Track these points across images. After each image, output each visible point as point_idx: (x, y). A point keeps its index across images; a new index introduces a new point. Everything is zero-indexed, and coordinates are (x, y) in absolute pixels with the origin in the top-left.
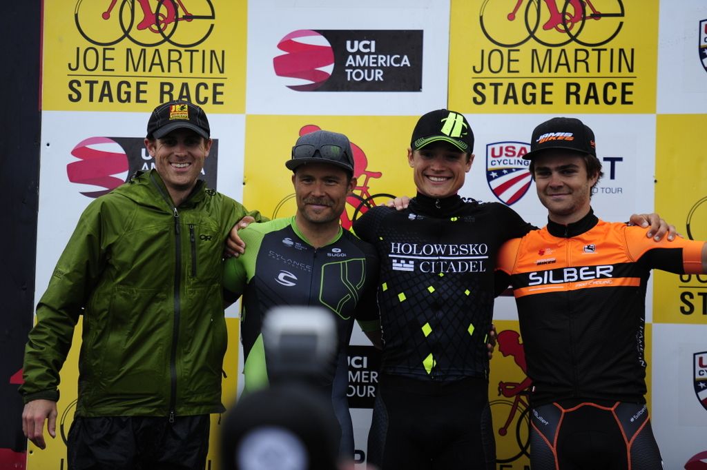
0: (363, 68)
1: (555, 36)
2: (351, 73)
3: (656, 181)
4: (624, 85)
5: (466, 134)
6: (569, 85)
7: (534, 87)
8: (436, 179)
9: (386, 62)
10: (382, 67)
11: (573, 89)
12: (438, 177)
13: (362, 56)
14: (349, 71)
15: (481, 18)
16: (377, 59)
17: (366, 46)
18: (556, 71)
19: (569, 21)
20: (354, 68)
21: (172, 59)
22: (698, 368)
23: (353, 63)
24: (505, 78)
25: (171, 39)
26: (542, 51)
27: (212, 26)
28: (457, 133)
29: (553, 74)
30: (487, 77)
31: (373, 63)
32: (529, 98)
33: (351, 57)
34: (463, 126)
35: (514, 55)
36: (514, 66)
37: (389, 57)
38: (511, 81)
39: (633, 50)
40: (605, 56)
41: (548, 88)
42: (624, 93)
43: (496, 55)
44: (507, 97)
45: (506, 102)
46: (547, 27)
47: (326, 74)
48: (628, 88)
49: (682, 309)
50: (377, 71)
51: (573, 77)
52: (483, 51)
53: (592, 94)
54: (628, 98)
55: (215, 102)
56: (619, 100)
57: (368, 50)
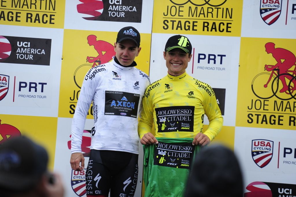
0: (116, 11)
2: (111, 13)
3: (239, 66)
4: (228, 24)
6: (204, 23)
7: (189, 23)
9: (126, 9)
10: (124, 11)
11: (206, 24)
13: (116, 6)
14: (110, 12)
16: (122, 7)
17: (117, 2)
18: (199, 16)
20: (112, 11)
21: (32, 3)
22: (254, 146)
23: (112, 9)
24: (177, 19)
26: (193, 7)
29: (198, 18)
30: (169, 18)
31: (120, 9)
32: (187, 28)
33: (111, 6)
34: (187, 42)
36: (181, 14)
37: (127, 7)
38: (180, 20)
39: (232, 9)
40: (220, 11)
42: (228, 27)
43: (174, 9)
44: (178, 27)
45: (177, 29)
48: (229, 25)
49: (248, 121)
50: (122, 13)
51: (206, 19)
52: (168, 6)
53: (214, 27)
54: (229, 29)
55: (50, 23)
56: (225, 30)
57: (118, 4)
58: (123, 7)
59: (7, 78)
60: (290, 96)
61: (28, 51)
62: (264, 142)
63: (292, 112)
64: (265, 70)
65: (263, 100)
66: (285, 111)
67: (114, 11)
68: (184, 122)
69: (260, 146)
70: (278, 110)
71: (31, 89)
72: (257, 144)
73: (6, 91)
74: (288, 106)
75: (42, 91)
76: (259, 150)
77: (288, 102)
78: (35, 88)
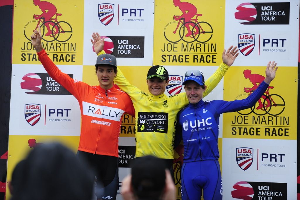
0: (124, 50)
1: (189, 39)
2: (120, 51)
3: (224, 89)
4: (213, 56)
5: (165, 74)
6: (194, 56)
7: (182, 56)
8: (155, 89)
9: (131, 47)
10: (130, 49)
11: (196, 57)
12: (156, 89)
13: (123, 45)
14: (119, 50)
15: (164, 32)
16: (128, 46)
17: (124, 42)
18: (190, 51)
19: (194, 34)
20: (121, 50)
21: (57, 46)
22: (238, 153)
23: (120, 48)
24: (172, 53)
25: (57, 39)
26: (185, 44)
27: (71, 35)
28: (162, 73)
29: (189, 52)
30: (166, 53)
31: (127, 48)
32: (181, 60)
33: (119, 46)
34: (164, 71)
35: (175, 46)
36: (175, 49)
37: (132, 46)
38: (175, 54)
39: (216, 44)
40: (207, 46)
41: (187, 57)
42: (213, 59)
43: (169, 45)
44: (173, 60)
45: (173, 62)
46: (187, 36)
47: (111, 51)
48: (214, 57)
49: (232, 133)
50: (128, 50)
51: (196, 53)
52: (165, 44)
53: (202, 59)
54: (214, 60)
55: (72, 61)
56: (211, 61)
57: (125, 43)
58: (130, 45)
59: (39, 106)
60: (265, 112)
61: (55, 84)
62: (246, 150)
63: (267, 125)
64: (244, 92)
65: (244, 116)
66: (261, 124)
67: (122, 49)
68: (160, 125)
69: (242, 153)
70: (256, 124)
71: (59, 114)
72: (240, 151)
73: (39, 117)
74: (264, 120)
75: (67, 116)
76: (242, 156)
77: (264, 117)
78: (62, 113)
